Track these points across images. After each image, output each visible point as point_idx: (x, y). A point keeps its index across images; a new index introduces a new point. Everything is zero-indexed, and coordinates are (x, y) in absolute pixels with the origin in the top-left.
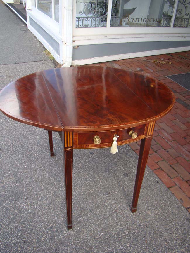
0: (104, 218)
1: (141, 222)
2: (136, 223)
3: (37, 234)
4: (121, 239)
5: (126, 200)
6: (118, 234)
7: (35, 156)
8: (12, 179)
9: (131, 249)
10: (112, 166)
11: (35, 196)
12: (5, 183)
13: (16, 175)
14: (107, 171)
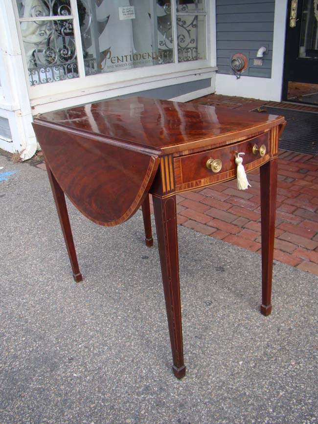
0: (227, 339)
1: (289, 325)
2: (281, 328)
3: (127, 409)
4: (276, 359)
5: (245, 302)
6: (265, 354)
7: (46, 291)
8: (24, 339)
9: (300, 366)
10: (190, 265)
11: (84, 350)
12: (12, 351)
13: (28, 331)
14: (187, 274)
